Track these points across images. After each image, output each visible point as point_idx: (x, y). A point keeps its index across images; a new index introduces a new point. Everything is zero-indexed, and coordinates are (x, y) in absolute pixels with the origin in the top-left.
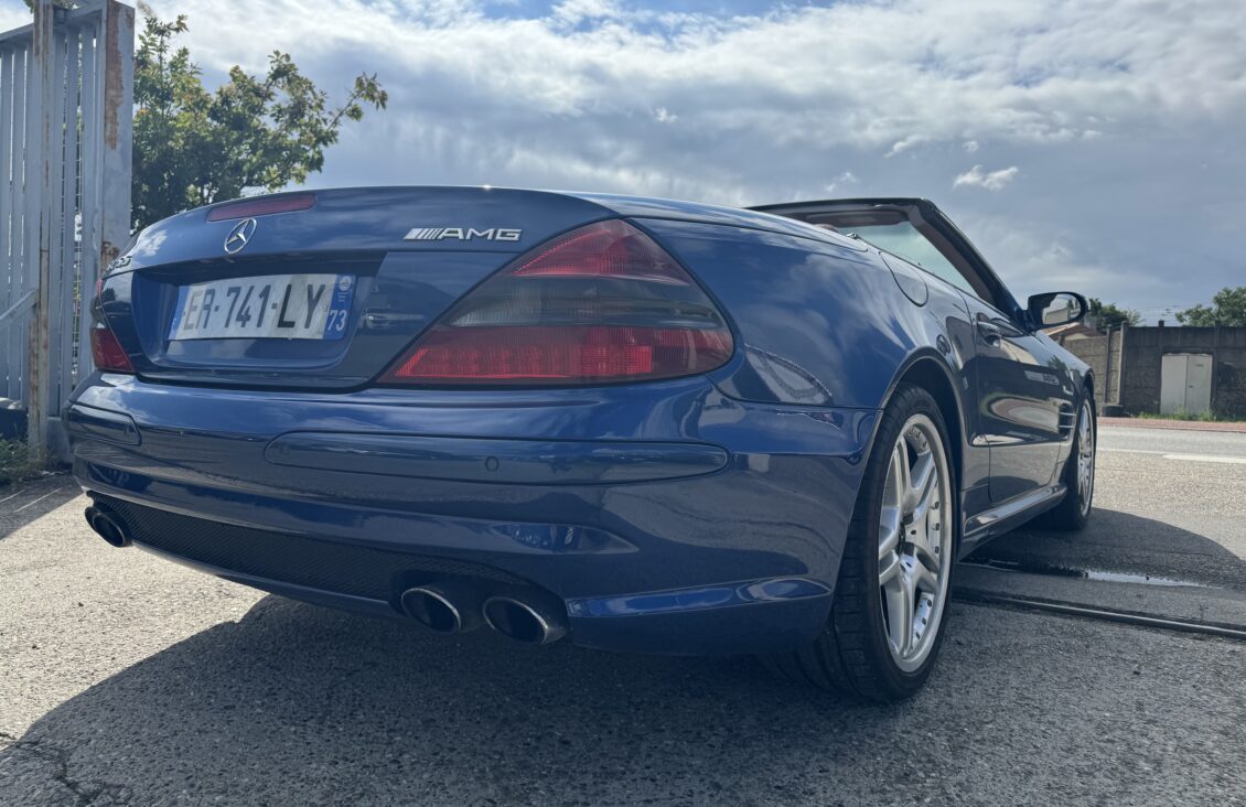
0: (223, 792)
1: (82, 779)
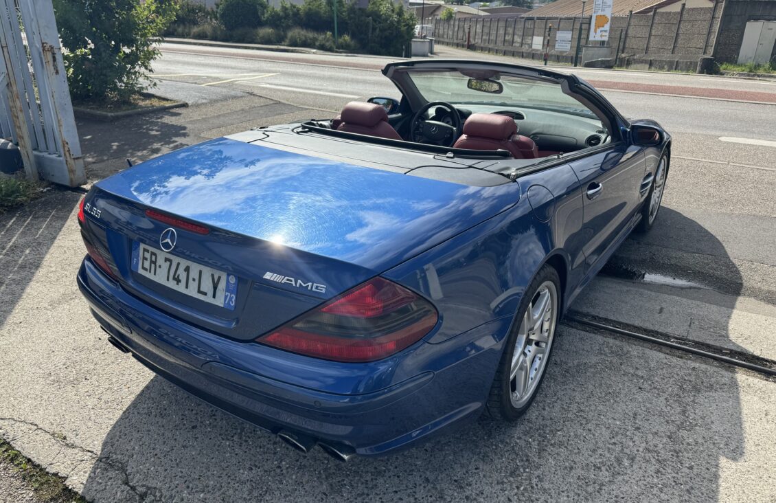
0: (203, 491)
1: (137, 484)
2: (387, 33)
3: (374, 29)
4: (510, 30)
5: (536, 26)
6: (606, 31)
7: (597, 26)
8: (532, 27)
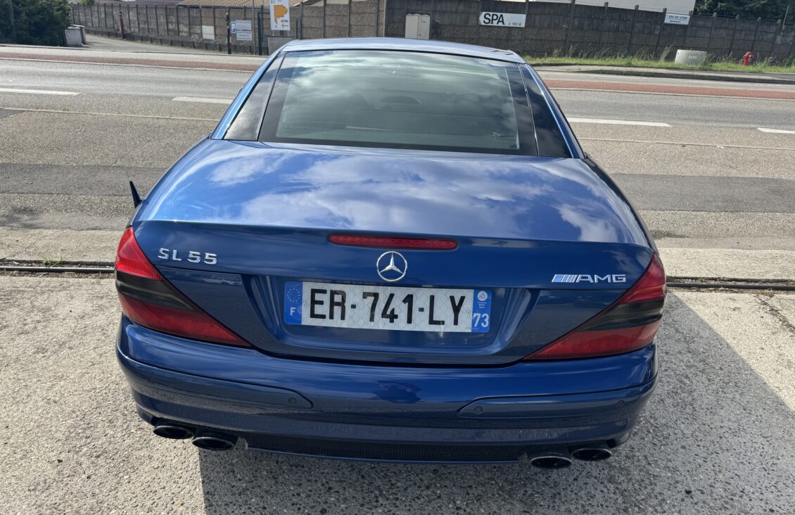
2: (37, 18)
3: (17, 13)
4: (173, 19)
5: (203, 15)
6: (286, 21)
7: (277, 16)
8: (198, 15)
